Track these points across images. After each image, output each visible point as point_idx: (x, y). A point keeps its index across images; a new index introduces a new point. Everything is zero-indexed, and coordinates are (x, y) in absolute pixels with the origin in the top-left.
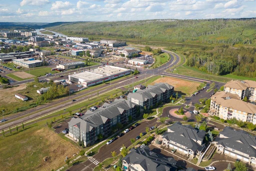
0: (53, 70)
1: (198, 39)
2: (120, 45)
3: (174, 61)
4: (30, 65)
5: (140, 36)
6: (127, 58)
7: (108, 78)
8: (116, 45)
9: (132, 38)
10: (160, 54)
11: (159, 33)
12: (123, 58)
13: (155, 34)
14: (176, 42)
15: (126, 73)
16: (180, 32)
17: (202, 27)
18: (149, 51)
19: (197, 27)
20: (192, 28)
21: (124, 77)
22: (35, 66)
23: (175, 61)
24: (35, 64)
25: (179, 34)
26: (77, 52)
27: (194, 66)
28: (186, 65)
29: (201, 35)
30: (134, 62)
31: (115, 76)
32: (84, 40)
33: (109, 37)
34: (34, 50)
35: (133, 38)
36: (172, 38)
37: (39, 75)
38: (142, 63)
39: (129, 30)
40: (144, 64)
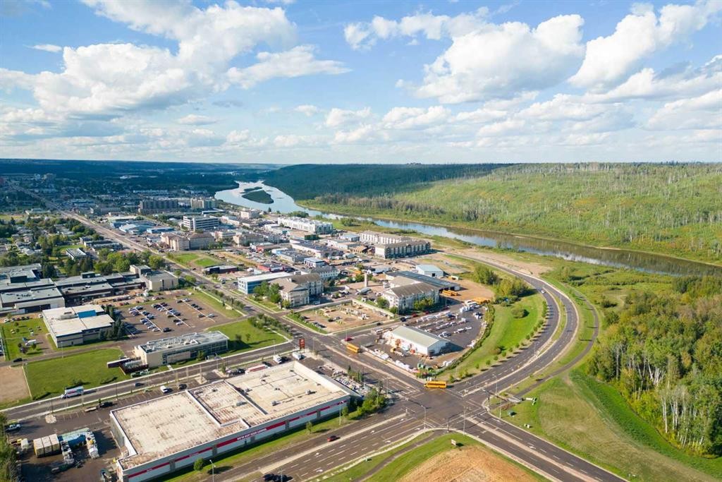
0: (110, 366)
1: (677, 236)
2: (409, 250)
3: (550, 340)
4: (62, 339)
5: (494, 216)
6: (392, 315)
7: (235, 440)
8: (396, 253)
9: (469, 219)
10: (517, 300)
11: (554, 209)
12: (381, 314)
13: (539, 211)
14: (600, 241)
15: (329, 407)
16: (618, 206)
17: (697, 194)
18: (485, 282)
19: (677, 193)
20: (660, 196)
21: (306, 433)
22: (81, 341)
23: (555, 342)
24: (81, 335)
25: (615, 213)
26: (249, 284)
27: (619, 377)
28: (587, 369)
29: (688, 222)
30: (398, 342)
31: (268, 428)
32: (320, 228)
33: (406, 214)
34: (137, 270)
35: (470, 220)
36: (589, 228)
37: (45, 393)
38: (423, 350)
39: (469, 194)
40: (432, 354)
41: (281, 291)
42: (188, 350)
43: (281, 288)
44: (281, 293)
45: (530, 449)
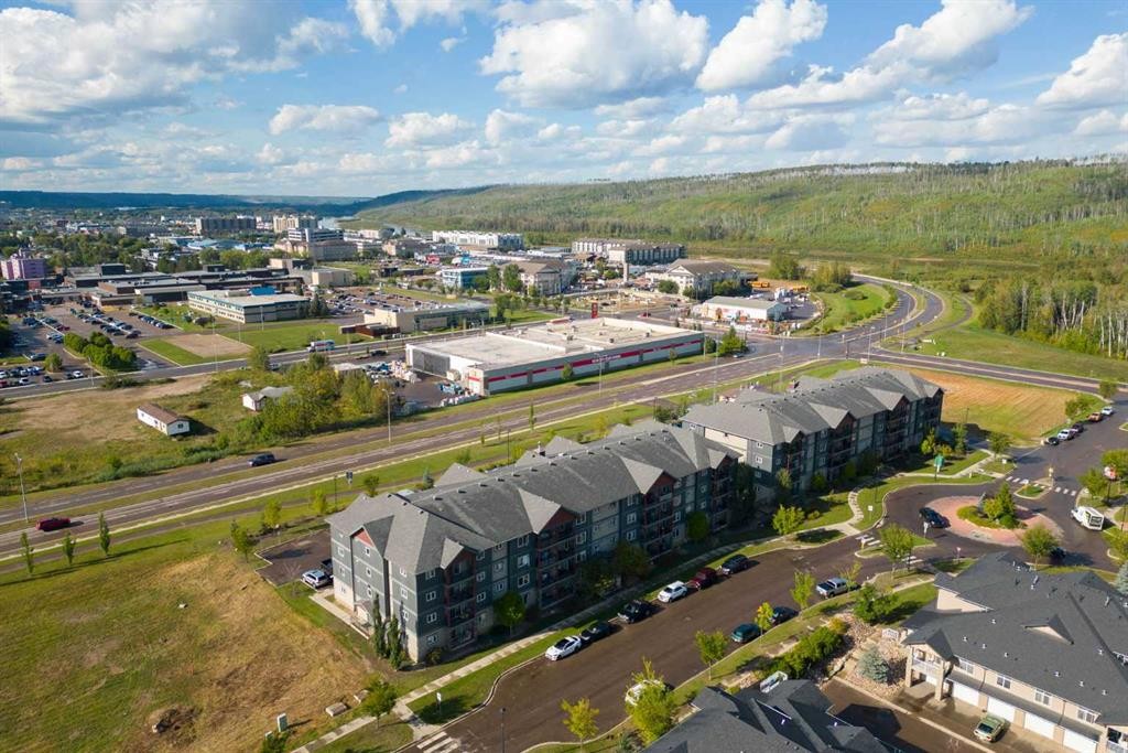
0: (344, 331)
1: (1019, 241)
2: (657, 257)
3: (915, 310)
4: (250, 311)
5: (749, 232)
6: (687, 299)
7: (590, 362)
8: (641, 258)
9: (712, 238)
10: (842, 289)
11: (835, 220)
12: (670, 299)
13: (816, 222)
14: (912, 252)
15: (682, 344)
16: (930, 210)
17: (1039, 190)
18: (789, 276)
19: (1012, 190)
20: (988, 193)
21: (669, 364)
22: (274, 316)
23: (923, 311)
24: (274, 309)
25: (928, 219)
26: (463, 274)
27: (1025, 329)
28: (980, 324)
29: (1034, 224)
30: (719, 313)
31: (623, 355)
32: (505, 241)
33: (613, 236)
34: (285, 264)
35: (715, 239)
36: (892, 238)
37: (280, 347)
38: (762, 314)
39: (701, 211)
40: (771, 318)
41: (523, 275)
42: (443, 315)
43: (522, 271)
44: (523, 277)
45: (958, 366)
